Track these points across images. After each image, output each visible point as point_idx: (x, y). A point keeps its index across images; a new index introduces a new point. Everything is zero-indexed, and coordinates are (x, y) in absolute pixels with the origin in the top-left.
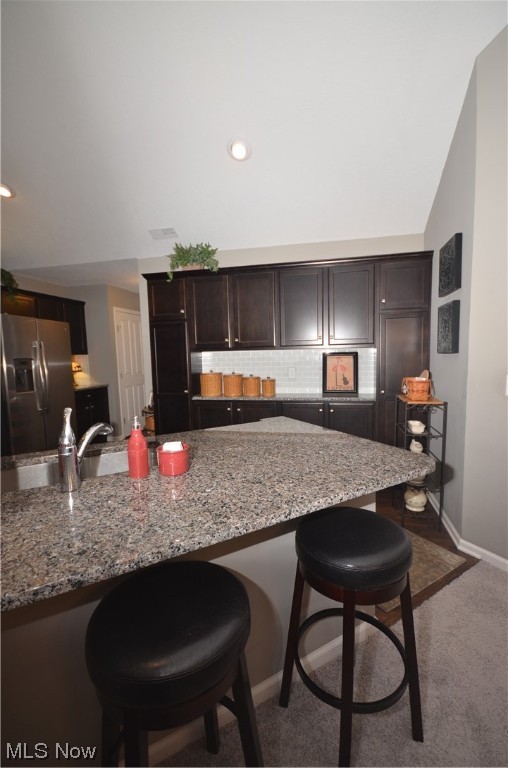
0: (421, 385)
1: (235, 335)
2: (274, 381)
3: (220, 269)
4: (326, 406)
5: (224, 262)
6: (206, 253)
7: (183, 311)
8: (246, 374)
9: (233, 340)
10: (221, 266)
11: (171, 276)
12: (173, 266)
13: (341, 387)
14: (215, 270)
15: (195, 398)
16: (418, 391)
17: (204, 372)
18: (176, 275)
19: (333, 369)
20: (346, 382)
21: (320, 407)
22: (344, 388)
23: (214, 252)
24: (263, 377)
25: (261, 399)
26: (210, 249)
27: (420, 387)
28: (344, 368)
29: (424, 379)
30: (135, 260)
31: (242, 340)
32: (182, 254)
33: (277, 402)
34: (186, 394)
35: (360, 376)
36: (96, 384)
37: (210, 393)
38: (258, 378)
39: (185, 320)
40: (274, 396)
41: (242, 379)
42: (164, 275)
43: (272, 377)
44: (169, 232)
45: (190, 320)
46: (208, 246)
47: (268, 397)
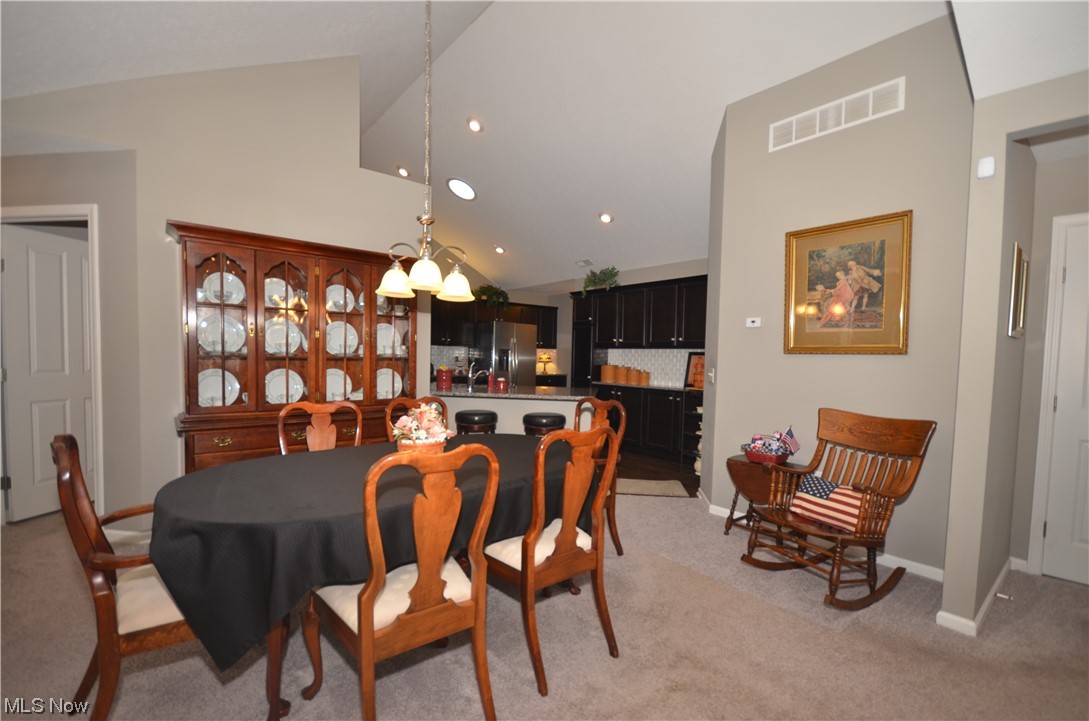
1: (620, 337)
2: (648, 374)
5: (623, 281)
6: (611, 274)
7: (590, 319)
8: (631, 367)
9: (618, 340)
11: (585, 294)
12: (586, 286)
17: (608, 363)
18: (588, 292)
23: (616, 274)
24: (642, 370)
26: (614, 271)
31: (624, 340)
32: (593, 278)
34: (589, 379)
36: (560, 373)
37: (607, 380)
38: (639, 371)
39: (591, 325)
40: (648, 385)
41: (628, 371)
42: (580, 293)
44: (588, 263)
45: (595, 325)
46: (613, 269)
47: (643, 385)
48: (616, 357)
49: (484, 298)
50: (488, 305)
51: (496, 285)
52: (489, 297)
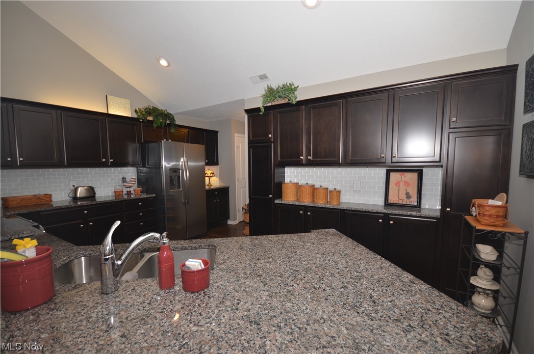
0: (497, 209)
1: (308, 154)
2: (339, 192)
3: (298, 101)
4: (386, 217)
5: (301, 96)
6: (290, 89)
7: (270, 136)
8: (317, 185)
9: (306, 157)
10: (299, 99)
11: (263, 110)
12: (264, 102)
13: (402, 200)
14: (294, 102)
15: (277, 201)
16: (490, 216)
17: (286, 181)
18: (266, 108)
19: (396, 184)
20: (408, 196)
21: (380, 218)
22: (406, 202)
23: (296, 88)
24: (331, 188)
25: (328, 206)
26: (293, 87)
27: (493, 211)
28: (407, 184)
29: (500, 203)
30: (243, 100)
31: (313, 158)
32: (271, 92)
33: (341, 210)
34: (271, 198)
35: (423, 192)
36: (223, 185)
37: (289, 198)
38: (327, 189)
39: (272, 142)
40: (339, 204)
41: (313, 189)
42: (258, 109)
43: (338, 188)
44: (263, 77)
45: (275, 142)
46: (292, 85)
47: (333, 205)
48: (292, 175)
49: (150, 118)
50: (155, 126)
51: (161, 107)
52: (156, 117)
